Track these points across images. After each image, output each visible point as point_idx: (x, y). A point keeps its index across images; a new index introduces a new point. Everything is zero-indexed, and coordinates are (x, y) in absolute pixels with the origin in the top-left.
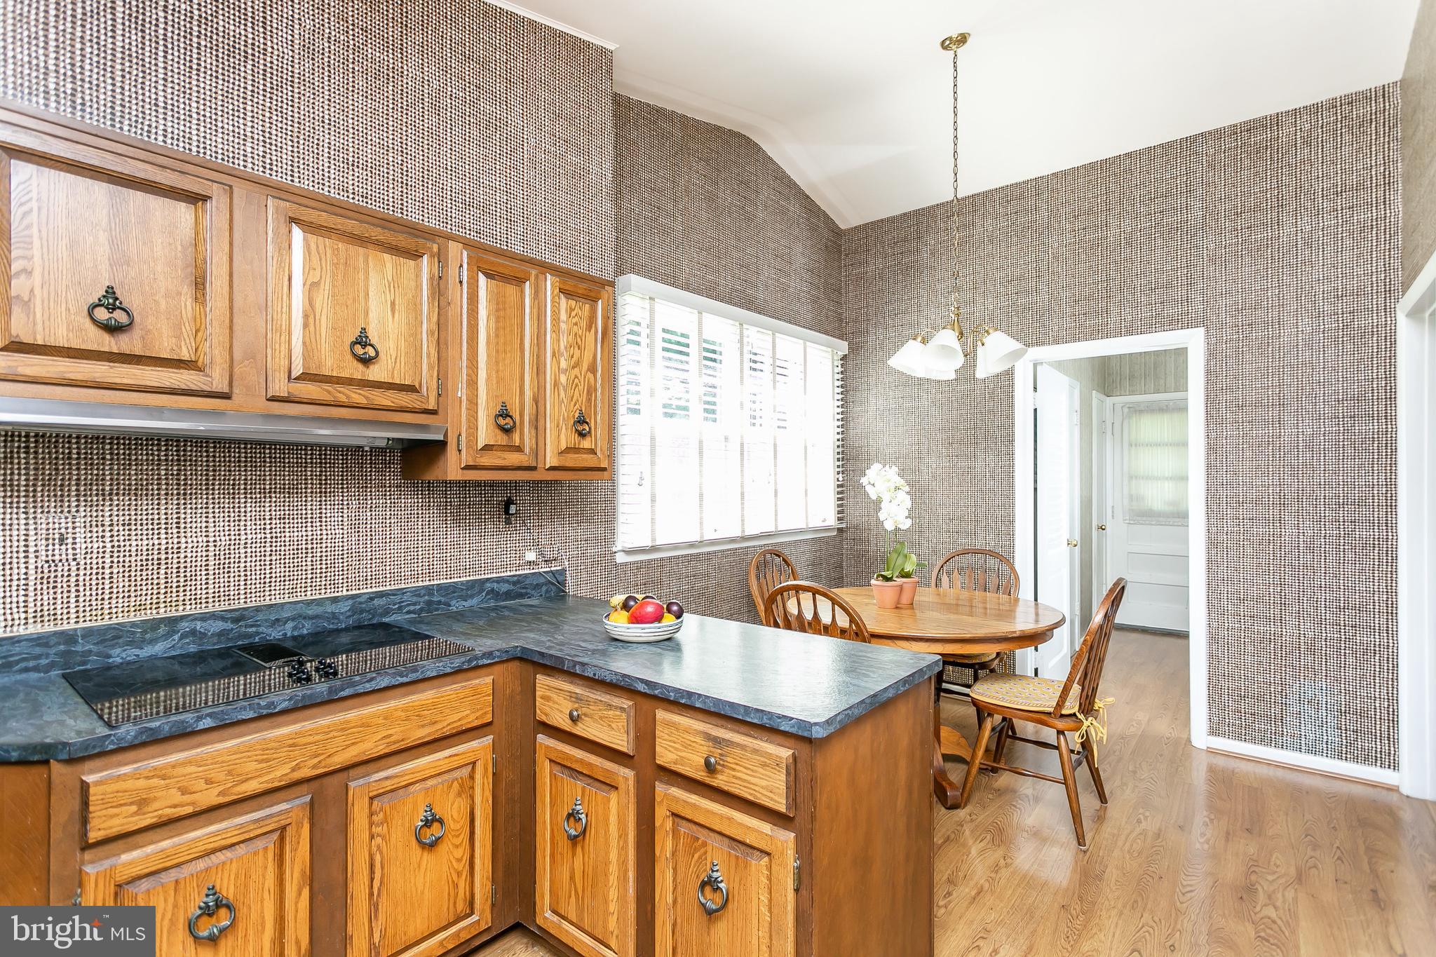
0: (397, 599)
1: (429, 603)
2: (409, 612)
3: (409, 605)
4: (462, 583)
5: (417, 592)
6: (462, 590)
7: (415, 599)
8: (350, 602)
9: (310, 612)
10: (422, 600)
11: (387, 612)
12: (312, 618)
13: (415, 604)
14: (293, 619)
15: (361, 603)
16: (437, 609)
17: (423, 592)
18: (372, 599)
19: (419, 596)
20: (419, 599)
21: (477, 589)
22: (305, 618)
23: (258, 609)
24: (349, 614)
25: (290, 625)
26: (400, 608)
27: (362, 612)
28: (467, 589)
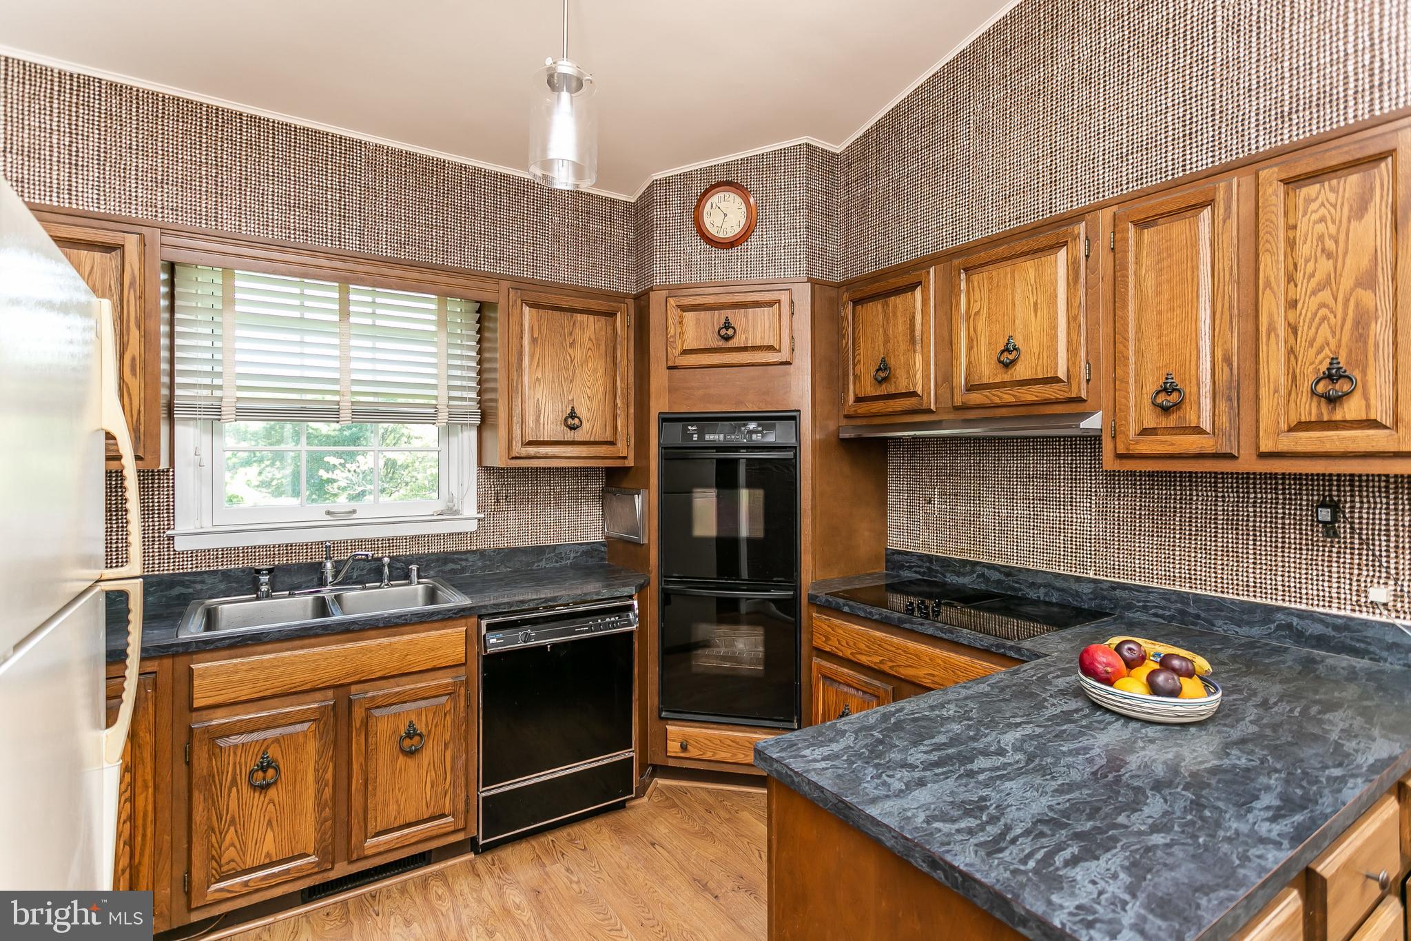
0: (1142, 596)
1: (1183, 613)
2: (1156, 615)
3: (1156, 607)
4: (1233, 602)
5: (1166, 595)
6: (1233, 611)
7: (1163, 603)
8: (1092, 586)
9: (1057, 584)
10: (1173, 606)
11: (1129, 607)
12: (1059, 590)
13: (1163, 608)
14: (1045, 586)
15: (1102, 589)
16: (1195, 624)
17: (1174, 597)
18: (1114, 589)
19: (1168, 600)
20: (1169, 604)
21: (1258, 616)
22: (1053, 588)
23: (1020, 570)
24: (1091, 596)
25: (1042, 590)
26: (1145, 607)
27: (1104, 598)
28: (1242, 612)
